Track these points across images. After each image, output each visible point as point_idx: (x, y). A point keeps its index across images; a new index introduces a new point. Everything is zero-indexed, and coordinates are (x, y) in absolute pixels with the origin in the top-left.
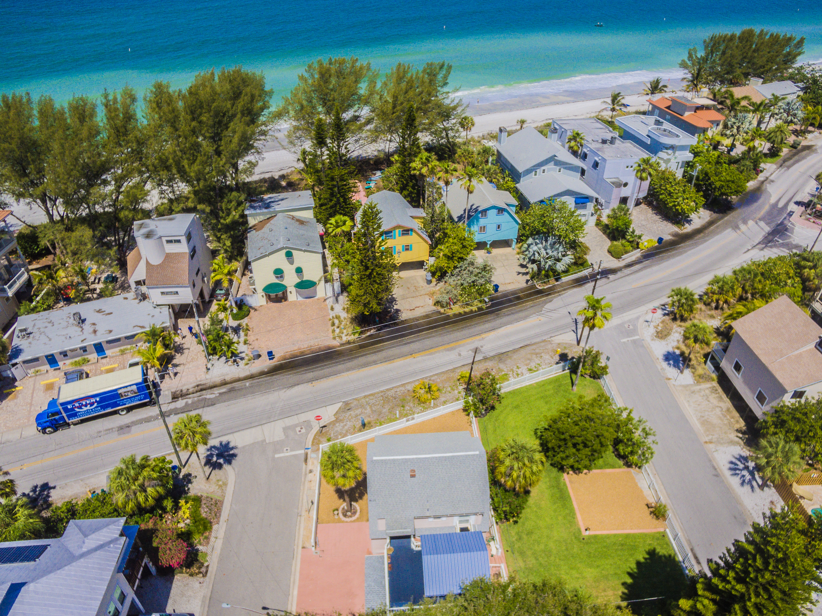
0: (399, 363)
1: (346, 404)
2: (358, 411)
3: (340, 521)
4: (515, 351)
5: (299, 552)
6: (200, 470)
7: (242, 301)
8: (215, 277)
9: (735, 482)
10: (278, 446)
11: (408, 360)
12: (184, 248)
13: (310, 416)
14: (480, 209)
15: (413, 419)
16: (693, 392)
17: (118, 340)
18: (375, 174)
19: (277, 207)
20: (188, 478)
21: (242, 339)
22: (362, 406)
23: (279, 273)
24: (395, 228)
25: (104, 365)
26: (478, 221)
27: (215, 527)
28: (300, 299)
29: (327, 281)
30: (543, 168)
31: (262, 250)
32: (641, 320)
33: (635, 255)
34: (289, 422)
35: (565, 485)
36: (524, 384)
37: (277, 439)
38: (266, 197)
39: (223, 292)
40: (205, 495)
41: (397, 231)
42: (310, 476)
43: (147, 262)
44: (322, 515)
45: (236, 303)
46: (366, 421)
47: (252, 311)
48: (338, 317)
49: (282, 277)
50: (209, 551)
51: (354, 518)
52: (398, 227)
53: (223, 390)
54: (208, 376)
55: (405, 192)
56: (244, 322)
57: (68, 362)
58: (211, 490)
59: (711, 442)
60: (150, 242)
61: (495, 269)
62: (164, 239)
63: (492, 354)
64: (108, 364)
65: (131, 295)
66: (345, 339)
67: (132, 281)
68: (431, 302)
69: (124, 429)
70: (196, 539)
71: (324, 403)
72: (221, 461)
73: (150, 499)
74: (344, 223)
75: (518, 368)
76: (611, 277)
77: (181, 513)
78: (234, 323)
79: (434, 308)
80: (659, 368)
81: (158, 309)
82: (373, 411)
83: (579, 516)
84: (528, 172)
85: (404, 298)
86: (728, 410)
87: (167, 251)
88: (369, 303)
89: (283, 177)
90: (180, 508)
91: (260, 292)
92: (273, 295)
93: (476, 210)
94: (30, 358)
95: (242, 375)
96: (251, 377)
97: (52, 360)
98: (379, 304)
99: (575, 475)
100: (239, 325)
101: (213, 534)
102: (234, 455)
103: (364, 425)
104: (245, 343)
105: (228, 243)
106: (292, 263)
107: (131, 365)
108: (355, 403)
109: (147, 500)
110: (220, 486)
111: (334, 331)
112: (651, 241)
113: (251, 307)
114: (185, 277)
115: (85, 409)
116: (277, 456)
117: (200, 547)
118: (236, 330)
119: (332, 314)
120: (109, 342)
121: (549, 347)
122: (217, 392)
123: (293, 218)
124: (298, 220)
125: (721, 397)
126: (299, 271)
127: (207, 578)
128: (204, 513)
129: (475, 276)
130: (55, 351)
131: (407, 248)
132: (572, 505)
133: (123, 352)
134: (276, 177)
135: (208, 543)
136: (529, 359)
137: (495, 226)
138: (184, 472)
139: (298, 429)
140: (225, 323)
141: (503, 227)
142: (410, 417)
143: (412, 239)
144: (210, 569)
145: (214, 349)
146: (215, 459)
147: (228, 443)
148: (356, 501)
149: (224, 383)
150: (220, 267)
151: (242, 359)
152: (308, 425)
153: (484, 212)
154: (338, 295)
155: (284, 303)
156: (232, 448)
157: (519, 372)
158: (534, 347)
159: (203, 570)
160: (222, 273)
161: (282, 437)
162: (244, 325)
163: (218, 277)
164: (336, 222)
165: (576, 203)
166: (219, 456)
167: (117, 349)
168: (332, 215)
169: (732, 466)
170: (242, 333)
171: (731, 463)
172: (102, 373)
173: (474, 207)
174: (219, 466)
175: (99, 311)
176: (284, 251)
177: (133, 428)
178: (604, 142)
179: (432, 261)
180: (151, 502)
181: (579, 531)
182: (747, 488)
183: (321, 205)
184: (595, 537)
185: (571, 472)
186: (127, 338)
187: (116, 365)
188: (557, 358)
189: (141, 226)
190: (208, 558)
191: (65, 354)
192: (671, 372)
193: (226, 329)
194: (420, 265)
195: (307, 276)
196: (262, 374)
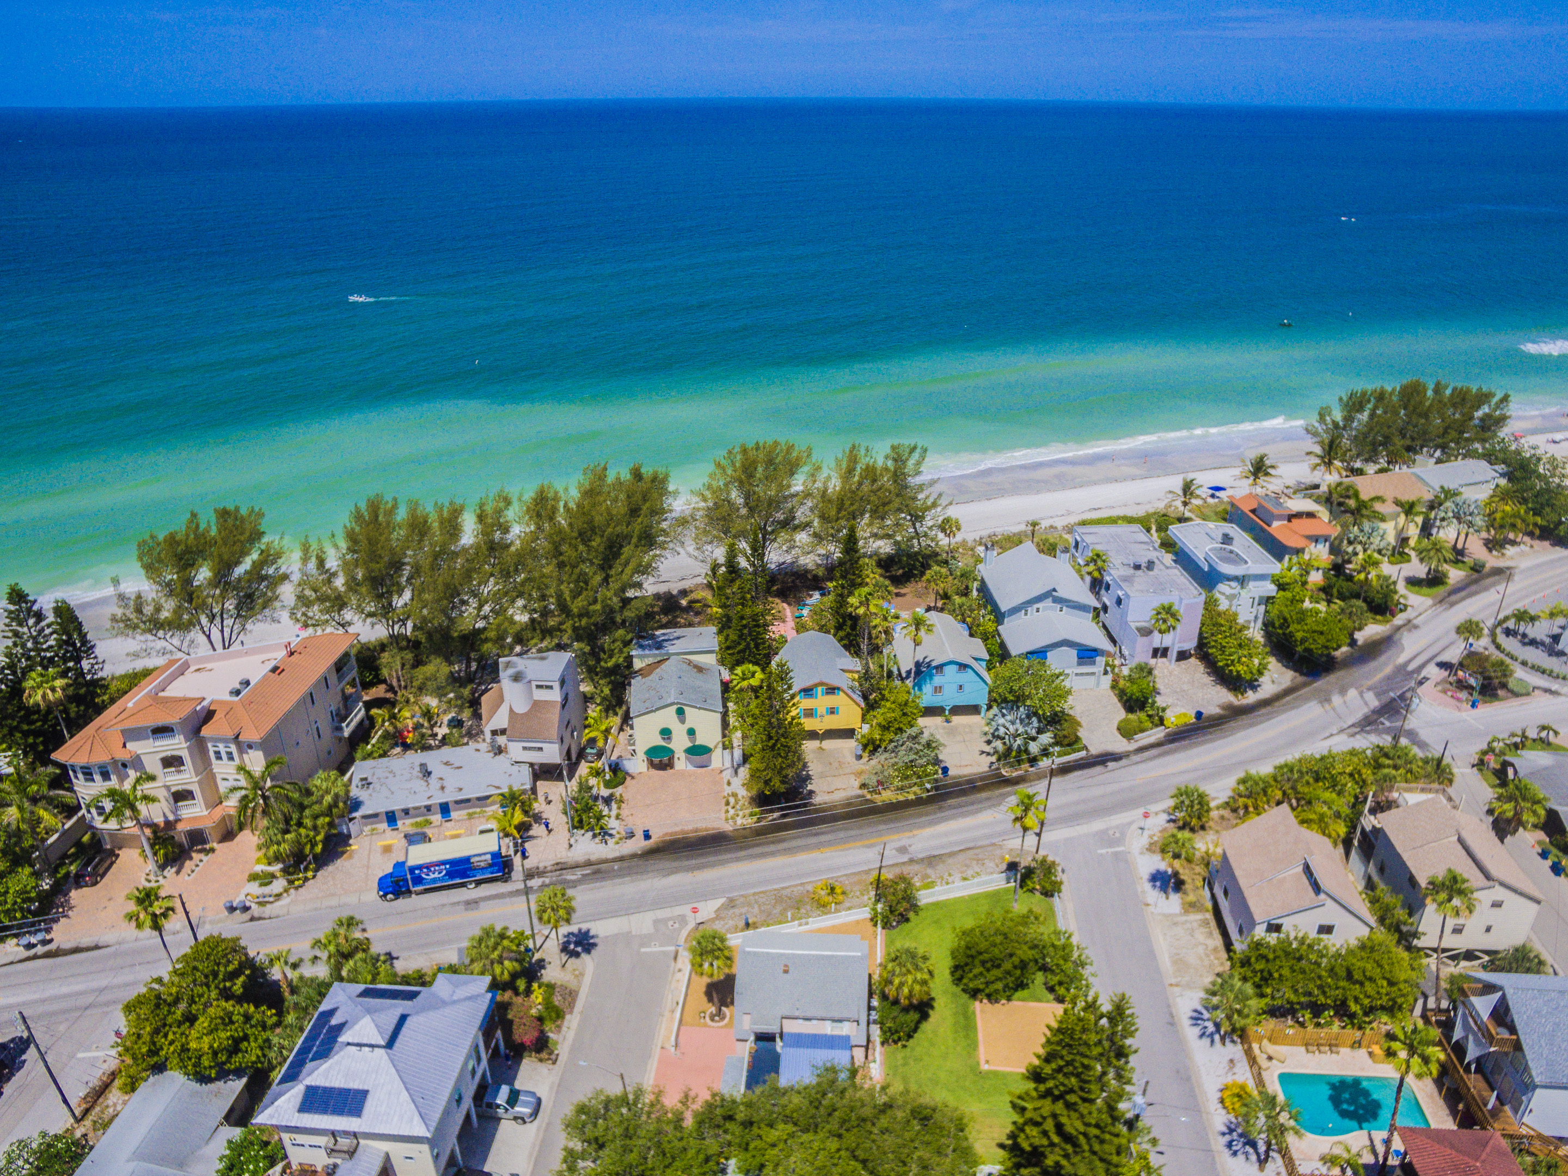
0: (803, 857)
1: (731, 900)
2: (744, 910)
3: (706, 1025)
4: (952, 854)
5: (657, 1052)
6: (557, 957)
7: (617, 764)
8: (588, 734)
9: (1192, 1033)
10: (645, 940)
11: (815, 855)
12: (555, 695)
13: (686, 910)
14: (934, 664)
15: (807, 924)
16: (1175, 924)
17: (468, 800)
18: (811, 596)
19: (672, 649)
20: (541, 964)
21: (614, 812)
22: (749, 905)
23: (666, 733)
24: (816, 685)
25: (448, 829)
26: (931, 679)
27: (568, 1017)
28: (690, 767)
29: (725, 748)
30: (1036, 606)
31: (647, 704)
32: (1135, 826)
33: (1157, 734)
34: (660, 914)
35: (974, 1013)
36: (952, 896)
37: (644, 932)
38: (658, 633)
39: (594, 751)
40: (559, 983)
41: (820, 689)
42: (679, 975)
43: (511, 710)
44: (687, 1017)
45: (610, 766)
46: (750, 921)
47: (628, 779)
48: (734, 795)
49: (669, 738)
50: (560, 1040)
51: (722, 1024)
52: (821, 684)
53: (587, 871)
54: (570, 854)
55: (841, 633)
56: (618, 791)
57: (409, 821)
58: (567, 978)
59: (1177, 985)
60: (518, 687)
61: (944, 746)
62: (534, 684)
63: (921, 856)
64: (453, 828)
65: (484, 746)
66: (740, 821)
67: (487, 730)
68: (857, 784)
69: (471, 904)
70: (548, 1026)
71: (706, 896)
72: (579, 949)
73: (506, 972)
74: (753, 676)
75: (950, 875)
76: (1111, 765)
77: (533, 996)
78: (605, 792)
79: (860, 792)
80: (1140, 890)
81: (516, 767)
82: (761, 911)
83: (982, 1049)
84: (1014, 611)
85: (823, 776)
86: (1215, 949)
87: (536, 698)
88: (770, 780)
89: (684, 593)
90: (532, 992)
91: (641, 755)
92: (656, 760)
93: (929, 665)
94: (370, 812)
95: (611, 855)
96: (621, 859)
97: (391, 818)
98: (783, 782)
99: (989, 1005)
100: (612, 795)
101: (566, 1023)
102: (594, 945)
103: (747, 925)
104: (617, 817)
105: (607, 691)
106: (683, 721)
107: (482, 832)
108: (742, 900)
109: (502, 973)
110: (576, 976)
111: (727, 811)
112: (1185, 715)
113: (627, 773)
114: (554, 732)
115: (432, 876)
116: (643, 950)
117: (550, 1035)
118: (608, 801)
119: (728, 790)
120: (457, 802)
121: (998, 852)
122: (579, 873)
123: (690, 663)
124: (696, 666)
125: (1211, 933)
126: (691, 732)
127: (556, 1066)
128: (557, 1000)
129: (916, 753)
130: (396, 807)
131: (832, 711)
132: (976, 1036)
133: (471, 816)
134: (675, 592)
135: (559, 1032)
136: (967, 866)
137: (955, 687)
138: (537, 956)
139: (671, 923)
140: (594, 791)
141: (966, 687)
142: (804, 921)
143: (839, 700)
144: (560, 1058)
145: (581, 821)
146: (572, 946)
147: (588, 931)
148: (727, 1006)
149: (589, 864)
150: (596, 721)
151: (611, 835)
152: (682, 920)
153: (940, 668)
154: (739, 766)
155: (670, 772)
156: (593, 937)
157: (950, 879)
158: (976, 851)
159: (553, 1057)
160: (598, 730)
161: (652, 930)
162: (618, 795)
163: (592, 735)
164: (744, 674)
165: (1079, 657)
166: (577, 944)
167: (465, 812)
168: (739, 663)
169: (1195, 1015)
170: (614, 806)
171: (1196, 1011)
172: (445, 838)
173: (927, 660)
174: (577, 955)
175: (447, 764)
176: (675, 707)
177: (482, 904)
178: (1137, 567)
179: (866, 728)
180: (506, 976)
181: (978, 1064)
182: (1206, 1041)
183: (728, 648)
184: (996, 1074)
185: (985, 1001)
186: (479, 799)
187: (462, 831)
188: (1004, 867)
189: (508, 665)
190: (559, 1047)
191: (406, 812)
192: (1153, 895)
193: (596, 798)
194: (849, 733)
195: (702, 739)
196: (633, 856)
